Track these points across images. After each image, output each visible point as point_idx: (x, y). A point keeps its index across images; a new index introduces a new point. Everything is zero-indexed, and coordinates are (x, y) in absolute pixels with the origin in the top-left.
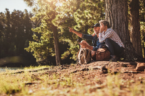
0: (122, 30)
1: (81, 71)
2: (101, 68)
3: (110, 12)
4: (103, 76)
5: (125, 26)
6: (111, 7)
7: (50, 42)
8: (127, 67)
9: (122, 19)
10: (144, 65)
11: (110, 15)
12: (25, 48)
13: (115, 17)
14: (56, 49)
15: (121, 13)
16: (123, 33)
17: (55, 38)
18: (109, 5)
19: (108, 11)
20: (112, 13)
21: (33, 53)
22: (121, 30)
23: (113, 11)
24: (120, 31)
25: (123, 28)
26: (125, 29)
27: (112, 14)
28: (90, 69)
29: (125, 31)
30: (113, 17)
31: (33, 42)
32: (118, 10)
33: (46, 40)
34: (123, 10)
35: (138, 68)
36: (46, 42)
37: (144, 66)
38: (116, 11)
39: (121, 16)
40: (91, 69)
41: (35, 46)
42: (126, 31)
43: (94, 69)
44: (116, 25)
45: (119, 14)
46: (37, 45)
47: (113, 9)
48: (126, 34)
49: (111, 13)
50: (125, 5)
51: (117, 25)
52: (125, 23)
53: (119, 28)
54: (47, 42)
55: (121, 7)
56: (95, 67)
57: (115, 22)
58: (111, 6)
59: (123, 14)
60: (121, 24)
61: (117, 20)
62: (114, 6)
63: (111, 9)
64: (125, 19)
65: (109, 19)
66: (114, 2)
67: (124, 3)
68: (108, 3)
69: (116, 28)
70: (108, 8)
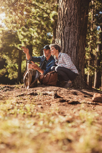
0: (72, 55)
1: (28, 95)
2: (53, 94)
3: (62, 34)
4: (60, 105)
5: (75, 51)
8: (78, 95)
9: (74, 43)
10: (101, 96)
11: (61, 37)
13: (66, 40)
15: (73, 36)
16: (73, 58)
18: (62, 26)
19: (60, 32)
20: (64, 35)
23: (65, 33)
25: (74, 53)
26: (75, 54)
28: (38, 94)
29: (75, 56)
30: (64, 40)
32: (70, 33)
34: (76, 34)
35: (94, 98)
37: (100, 97)
38: (68, 34)
39: (73, 40)
40: (40, 94)
43: (44, 94)
44: (66, 49)
45: (71, 37)
47: (66, 31)
48: (76, 59)
49: (63, 36)
50: (78, 29)
51: (68, 49)
52: (76, 48)
53: (69, 52)
55: (74, 30)
56: (44, 92)
57: (66, 46)
58: (64, 28)
59: (75, 38)
60: (71, 48)
61: (69, 43)
62: (67, 28)
63: (63, 31)
64: (77, 43)
65: (60, 42)
66: (67, 24)
67: (77, 26)
68: (60, 24)
69: (67, 52)
70: (61, 30)
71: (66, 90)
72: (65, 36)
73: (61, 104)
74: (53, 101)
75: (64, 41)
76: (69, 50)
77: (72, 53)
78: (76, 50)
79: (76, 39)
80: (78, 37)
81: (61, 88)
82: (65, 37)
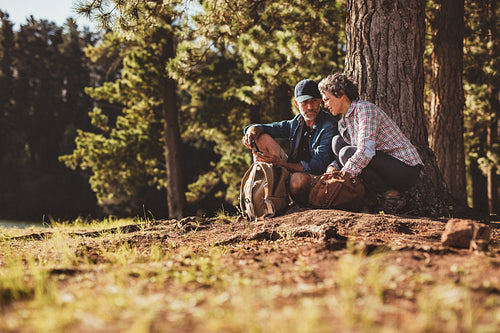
0: (401, 107)
1: (251, 240)
2: (320, 234)
3: (365, 41)
4: (325, 258)
5: (411, 91)
6: (368, 25)
7: (149, 136)
8: (411, 234)
9: (404, 67)
10: (470, 227)
11: (362, 50)
12: (63, 155)
13: (378, 59)
14: (170, 164)
16: (403, 114)
17: (168, 123)
18: (361, 16)
19: (357, 35)
20: (369, 44)
21: (89, 171)
22: (397, 106)
23: (372, 38)
24: (395, 109)
25: (407, 98)
26: (411, 102)
27: (370, 48)
29: (411, 108)
30: (372, 58)
31: (89, 134)
32: (390, 33)
33: (138, 131)
34: (410, 37)
35: (449, 235)
37: (468, 230)
38: (384, 38)
39: (399, 58)
40: (285, 236)
41: (95, 147)
42: (416, 110)
43: (297, 235)
44: (380, 87)
45: (392, 48)
46: (105, 145)
47: (375, 30)
48: (415, 119)
49: (366, 46)
50: (414, 19)
51: (386, 87)
52: (414, 81)
53: (390, 98)
54: (140, 137)
55: (402, 24)
56: (301, 229)
57: (380, 77)
58: (369, 20)
59: (407, 49)
60: (397, 84)
61: (387, 69)
62: (378, 21)
63: (367, 30)
64: (414, 67)
65: (359, 65)
66: (379, 6)
67: (413, 11)
68: (356, 7)
69: (382, 98)
70: (358, 27)
71: (374, 218)
72: (373, 46)
73: (329, 256)
74: (309, 249)
75: (370, 63)
76: (388, 92)
77: (401, 101)
78: (415, 88)
79: (412, 53)
80: (418, 46)
81: (360, 214)
82: (374, 50)
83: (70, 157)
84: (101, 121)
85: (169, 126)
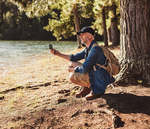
0: (142, 40)
3: (126, 13)
5: (145, 33)
6: (127, 7)
7: (70, 20)
9: (142, 24)
11: (126, 17)
13: (132, 21)
15: (140, 16)
16: (142, 43)
18: (125, 4)
19: (124, 11)
21: (53, 32)
22: (140, 39)
23: (129, 13)
24: (139, 41)
25: (144, 36)
26: (145, 37)
27: (129, 16)
29: (146, 40)
30: (129, 21)
31: (52, 20)
32: (136, 11)
33: (67, 18)
34: (144, 11)
36: (66, 20)
38: (133, 13)
39: (140, 20)
41: (54, 24)
44: (133, 32)
45: (137, 17)
46: (57, 23)
47: (130, 9)
48: (148, 44)
49: (127, 16)
51: (135, 32)
52: (147, 29)
54: (68, 21)
55: (141, 6)
57: (133, 28)
58: (128, 5)
59: (143, 16)
60: (140, 31)
61: (136, 25)
62: (131, 5)
63: (127, 9)
64: (147, 23)
65: (125, 23)
69: (134, 37)
70: (124, 8)
72: (130, 16)
75: (129, 23)
76: (136, 34)
77: (141, 37)
78: (147, 31)
79: (145, 18)
82: (130, 17)
83: (47, 27)
84: (55, 15)
85: (76, 17)
